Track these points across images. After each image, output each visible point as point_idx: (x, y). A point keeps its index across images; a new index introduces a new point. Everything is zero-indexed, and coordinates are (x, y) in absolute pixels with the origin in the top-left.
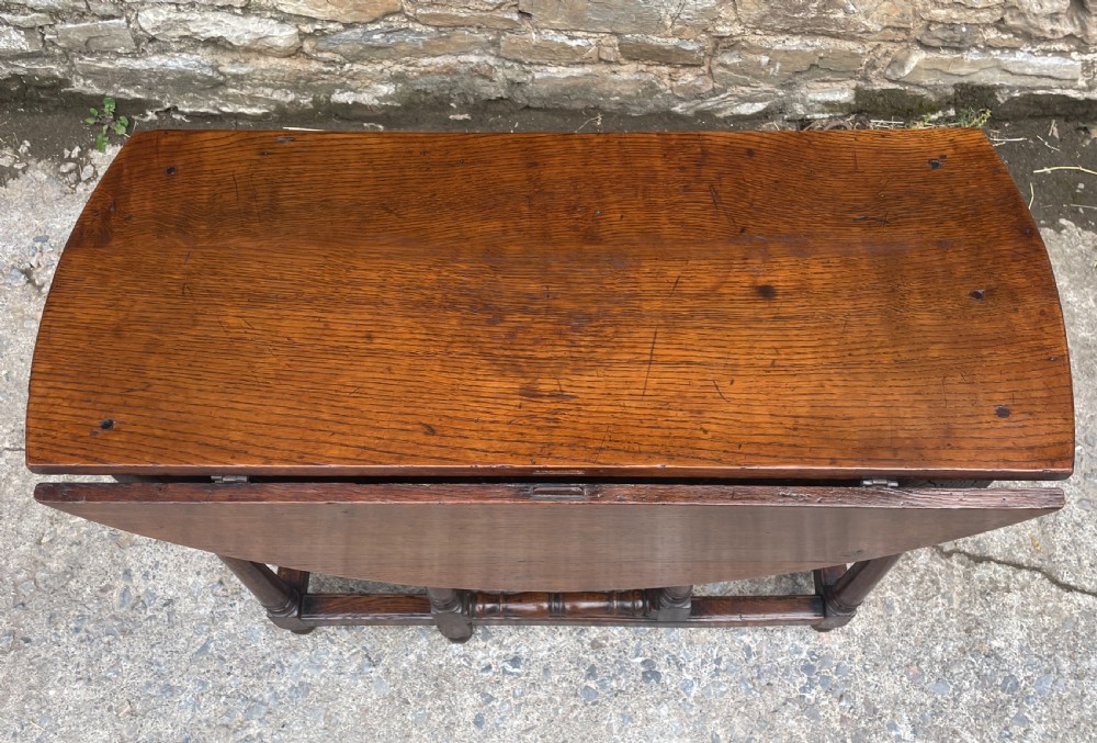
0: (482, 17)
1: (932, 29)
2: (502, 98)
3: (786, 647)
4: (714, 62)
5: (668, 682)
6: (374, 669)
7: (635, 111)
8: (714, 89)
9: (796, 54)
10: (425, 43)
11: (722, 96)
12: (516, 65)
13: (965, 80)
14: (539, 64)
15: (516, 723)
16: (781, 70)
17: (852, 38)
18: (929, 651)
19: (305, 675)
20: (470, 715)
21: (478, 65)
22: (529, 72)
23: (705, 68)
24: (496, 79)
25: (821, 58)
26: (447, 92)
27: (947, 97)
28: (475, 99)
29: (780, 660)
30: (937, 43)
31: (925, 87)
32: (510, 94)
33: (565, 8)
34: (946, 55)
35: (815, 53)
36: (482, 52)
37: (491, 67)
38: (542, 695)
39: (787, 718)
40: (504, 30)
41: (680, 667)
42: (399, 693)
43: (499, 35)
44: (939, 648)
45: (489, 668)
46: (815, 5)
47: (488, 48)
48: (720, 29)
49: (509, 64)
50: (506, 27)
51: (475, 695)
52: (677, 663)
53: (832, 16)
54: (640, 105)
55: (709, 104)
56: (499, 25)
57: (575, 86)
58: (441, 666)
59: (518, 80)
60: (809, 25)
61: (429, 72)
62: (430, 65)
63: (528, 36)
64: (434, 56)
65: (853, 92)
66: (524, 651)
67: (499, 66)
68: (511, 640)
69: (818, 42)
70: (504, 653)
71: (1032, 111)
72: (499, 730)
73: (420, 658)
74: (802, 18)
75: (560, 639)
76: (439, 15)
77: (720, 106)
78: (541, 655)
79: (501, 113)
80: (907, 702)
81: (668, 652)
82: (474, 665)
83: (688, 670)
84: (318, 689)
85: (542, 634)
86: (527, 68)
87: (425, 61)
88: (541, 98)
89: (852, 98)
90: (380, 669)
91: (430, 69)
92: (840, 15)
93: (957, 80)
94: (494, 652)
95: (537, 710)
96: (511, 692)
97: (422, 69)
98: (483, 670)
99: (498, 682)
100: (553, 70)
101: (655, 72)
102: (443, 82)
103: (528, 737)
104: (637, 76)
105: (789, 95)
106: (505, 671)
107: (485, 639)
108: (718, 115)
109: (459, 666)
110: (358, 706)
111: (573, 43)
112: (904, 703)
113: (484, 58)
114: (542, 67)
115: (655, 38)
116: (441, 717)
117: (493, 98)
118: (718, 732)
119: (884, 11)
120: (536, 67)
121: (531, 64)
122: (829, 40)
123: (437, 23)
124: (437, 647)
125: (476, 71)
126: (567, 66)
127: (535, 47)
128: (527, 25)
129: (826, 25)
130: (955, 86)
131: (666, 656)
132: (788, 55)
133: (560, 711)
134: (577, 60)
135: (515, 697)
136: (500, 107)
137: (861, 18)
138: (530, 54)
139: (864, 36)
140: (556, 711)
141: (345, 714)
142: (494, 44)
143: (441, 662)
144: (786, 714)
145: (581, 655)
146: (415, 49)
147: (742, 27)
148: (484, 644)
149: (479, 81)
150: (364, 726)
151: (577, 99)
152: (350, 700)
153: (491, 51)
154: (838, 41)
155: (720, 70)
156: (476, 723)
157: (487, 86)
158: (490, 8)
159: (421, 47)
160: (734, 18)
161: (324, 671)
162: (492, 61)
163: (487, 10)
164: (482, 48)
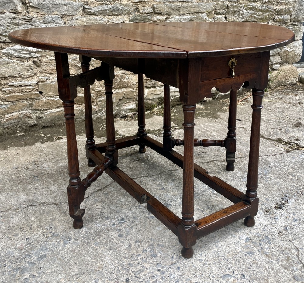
0: (27, 95)
1: (147, 82)
2: (35, 125)
3: (201, 187)
4: (97, 101)
5: (175, 204)
6: (70, 241)
7: (78, 121)
8: (99, 110)
9: (118, 94)
10: (8, 107)
11: (102, 112)
12: (39, 112)
13: (159, 96)
14: (46, 110)
15: (133, 231)
16: (116, 100)
17: (130, 88)
18: (236, 175)
19: (41, 253)
20: (116, 236)
21: (26, 113)
22: (43, 113)
23: (95, 103)
24: (33, 117)
25: (125, 94)
26: (16, 127)
27: (157, 102)
28: (26, 127)
29: (201, 190)
30: (149, 86)
31: (151, 100)
32: (37, 123)
33: (53, 88)
34: (153, 89)
35: (123, 93)
36: (27, 109)
37: (31, 114)
38: (138, 223)
39: (214, 198)
40: (34, 99)
41: (176, 201)
42: (85, 242)
43: (33, 101)
44: (237, 174)
45: (114, 224)
46: (119, 78)
47: (29, 107)
48: (97, 89)
49: (36, 112)
50: (35, 97)
51: (114, 231)
52: (174, 200)
53: (124, 81)
54: (80, 118)
55: (99, 115)
56: (33, 97)
57: (59, 115)
58: (96, 231)
59: (40, 116)
60: (119, 85)
61: (10, 119)
62: (10, 116)
63: (42, 99)
64: (11, 113)
65: (135, 105)
66: (123, 216)
67: (33, 113)
68: (117, 216)
69: (122, 90)
70: (117, 220)
71: (177, 103)
72: (129, 234)
73: (86, 232)
74: (117, 83)
75: (134, 210)
76: (13, 96)
77: (103, 115)
78: (130, 215)
79: (35, 130)
80: (240, 184)
81: (169, 200)
82: (108, 226)
83: (178, 200)
84: (49, 254)
85: (127, 211)
86: (42, 112)
87: (8, 115)
88: (48, 122)
89: (135, 106)
90: (73, 240)
91: (10, 117)
92: (125, 80)
93: (158, 96)
94: (113, 221)
95: (139, 226)
96: (126, 225)
97: (7, 118)
98: (112, 226)
99: (120, 226)
100: (51, 111)
101: (82, 106)
102: (14, 123)
103: (141, 232)
104: (77, 108)
105: (119, 109)
106: (120, 223)
107: (107, 220)
108: (103, 118)
109: (103, 228)
110: (70, 251)
111: (57, 99)
112: (239, 185)
113: (28, 111)
114: (47, 111)
115: (80, 94)
116: (106, 240)
117: (32, 125)
118: (198, 207)
119: (135, 79)
120: (45, 111)
121: (44, 110)
122: (125, 89)
123: (12, 100)
124: (91, 228)
125: (26, 115)
126: (55, 109)
127: (45, 103)
128: (41, 96)
129: (123, 84)
130: (158, 98)
131: (170, 201)
132: (117, 94)
133: (146, 223)
134: (58, 106)
135: (128, 226)
136: (35, 129)
137: (131, 81)
138: (43, 106)
139: (132, 86)
140: (145, 223)
141: (66, 255)
142: (31, 105)
143: (95, 230)
144: (213, 198)
145: (143, 211)
146: (5, 111)
147: (102, 88)
148: (108, 221)
149: (27, 119)
150: (76, 254)
151: (60, 120)
152: (66, 251)
153: (30, 108)
154: (127, 89)
155: (99, 103)
156: (119, 236)
157: (30, 120)
158: (30, 91)
159: (7, 110)
160: (100, 85)
161: (49, 249)
162: (31, 112)
163: (29, 92)
164: (27, 107)
